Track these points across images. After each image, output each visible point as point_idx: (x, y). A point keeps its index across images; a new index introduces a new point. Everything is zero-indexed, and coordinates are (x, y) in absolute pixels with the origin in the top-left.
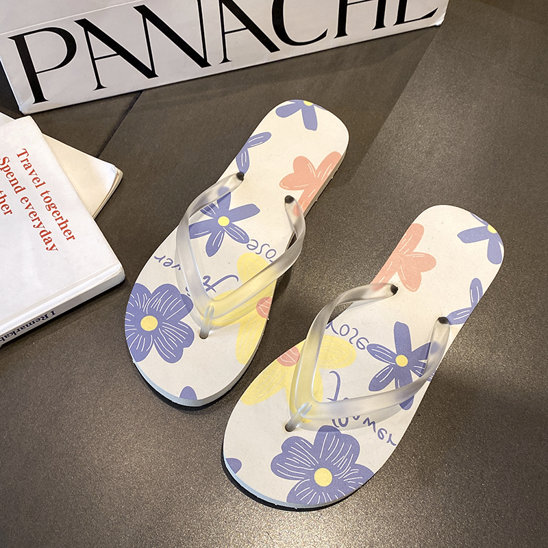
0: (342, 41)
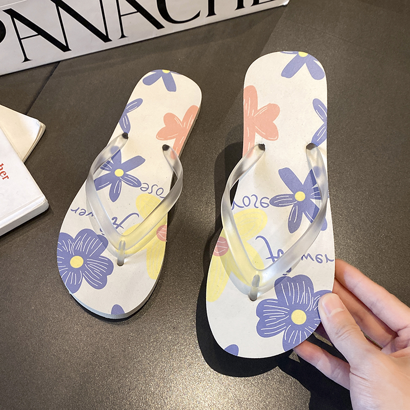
0: (212, 19)
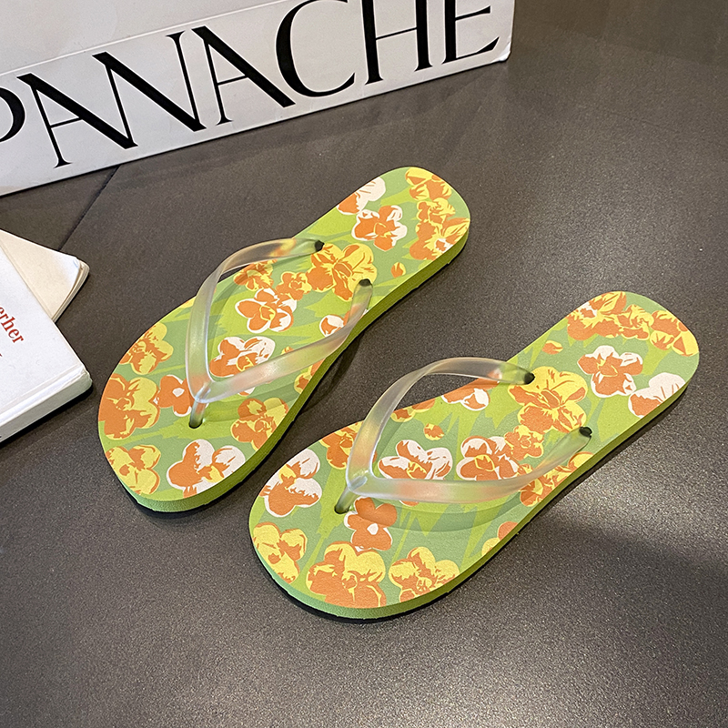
0: (377, 88)
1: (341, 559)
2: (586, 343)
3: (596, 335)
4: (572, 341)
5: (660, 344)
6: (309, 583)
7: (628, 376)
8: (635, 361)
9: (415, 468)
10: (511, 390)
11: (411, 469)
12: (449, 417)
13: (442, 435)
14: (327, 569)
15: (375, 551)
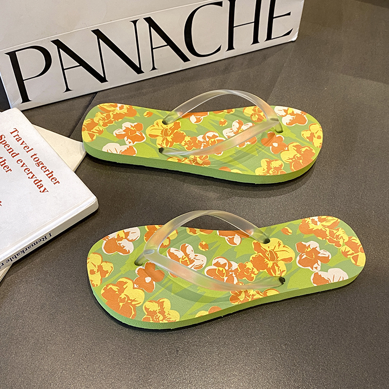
1: (124, 287)
2: (306, 236)
3: (313, 235)
4: (298, 232)
5: (345, 254)
6: (103, 291)
7: (319, 262)
8: (327, 256)
9: (185, 259)
10: (254, 243)
11: (183, 259)
12: (215, 243)
13: (207, 250)
14: (115, 288)
15: (143, 291)
